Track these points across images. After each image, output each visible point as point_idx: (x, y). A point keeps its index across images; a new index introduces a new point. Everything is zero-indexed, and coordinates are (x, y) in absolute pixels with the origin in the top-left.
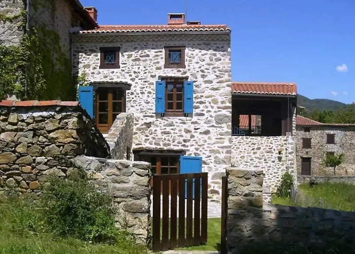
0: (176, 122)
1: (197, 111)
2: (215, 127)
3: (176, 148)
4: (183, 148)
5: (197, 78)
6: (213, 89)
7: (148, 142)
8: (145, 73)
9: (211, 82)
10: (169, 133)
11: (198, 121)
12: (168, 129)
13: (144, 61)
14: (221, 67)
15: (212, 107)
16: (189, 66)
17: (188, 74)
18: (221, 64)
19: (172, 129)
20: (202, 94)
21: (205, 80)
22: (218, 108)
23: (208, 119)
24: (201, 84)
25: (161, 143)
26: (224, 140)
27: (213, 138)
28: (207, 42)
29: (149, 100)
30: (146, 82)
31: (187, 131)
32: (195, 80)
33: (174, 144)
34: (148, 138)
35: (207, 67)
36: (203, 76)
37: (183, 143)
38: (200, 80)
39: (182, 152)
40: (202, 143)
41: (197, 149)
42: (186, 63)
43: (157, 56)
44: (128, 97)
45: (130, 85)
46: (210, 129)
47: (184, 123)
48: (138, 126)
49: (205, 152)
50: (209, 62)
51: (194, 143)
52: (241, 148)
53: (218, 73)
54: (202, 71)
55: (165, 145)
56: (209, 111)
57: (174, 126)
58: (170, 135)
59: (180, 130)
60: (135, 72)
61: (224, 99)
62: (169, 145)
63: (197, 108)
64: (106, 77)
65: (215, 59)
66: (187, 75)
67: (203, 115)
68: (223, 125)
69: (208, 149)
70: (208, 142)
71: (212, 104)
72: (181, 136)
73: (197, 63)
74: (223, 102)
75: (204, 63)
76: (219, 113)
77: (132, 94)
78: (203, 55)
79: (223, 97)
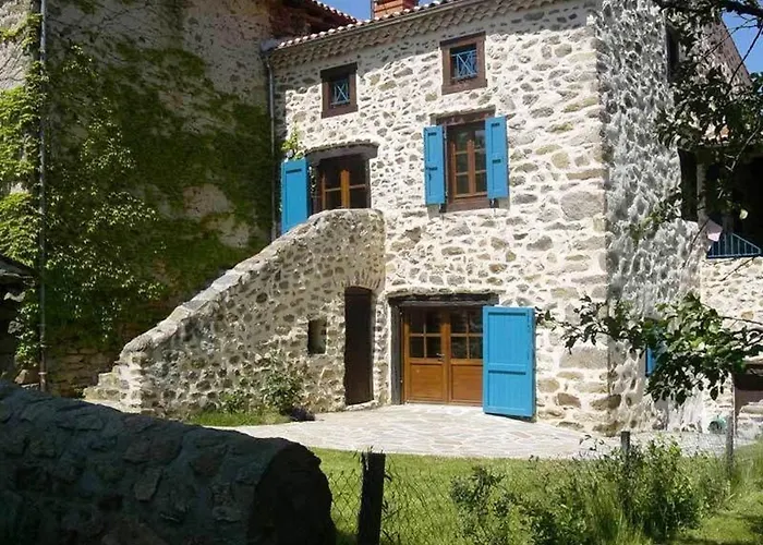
0: (474, 224)
1: (519, 190)
2: (562, 227)
3: (475, 288)
4: (492, 287)
5: (514, 108)
6: (556, 130)
7: (418, 275)
8: (406, 113)
9: (549, 112)
10: (457, 252)
11: (523, 216)
12: (457, 242)
13: (402, 85)
14: (571, 68)
15: (555, 177)
16: (494, 79)
17: (494, 101)
18: (572, 61)
19: (465, 241)
20: (527, 147)
21: (533, 108)
22: (570, 176)
23: (546, 208)
24: (524, 122)
25: (445, 277)
26: (588, 261)
27: (560, 257)
28: (534, 11)
29: (413, 175)
30: (407, 133)
31: (499, 244)
32: (509, 112)
33: (472, 277)
34: (417, 266)
35: (537, 75)
36: (528, 100)
37: (491, 275)
38: (522, 111)
39: (490, 297)
40: (533, 271)
41: (523, 289)
42: (489, 75)
43: (427, 68)
44: (374, 173)
45: (375, 147)
46: (552, 234)
47: (491, 224)
48: (395, 239)
49: (542, 295)
50: (542, 61)
51: (515, 273)
52: (741, 292)
53: (564, 86)
54: (526, 87)
55: (452, 281)
56: (547, 188)
57: (468, 232)
58: (462, 256)
59: (482, 243)
60: (386, 115)
61: (584, 152)
62: (461, 280)
63: (519, 182)
64: (333, 134)
65: (557, 51)
66: (491, 102)
67: (532, 199)
68: (582, 222)
69: (549, 287)
70: (547, 269)
71: (555, 169)
72: (486, 257)
73: (513, 68)
74: (580, 161)
75: (528, 66)
76: (574, 190)
77: (380, 165)
78: (525, 47)
79: (578, 148)
